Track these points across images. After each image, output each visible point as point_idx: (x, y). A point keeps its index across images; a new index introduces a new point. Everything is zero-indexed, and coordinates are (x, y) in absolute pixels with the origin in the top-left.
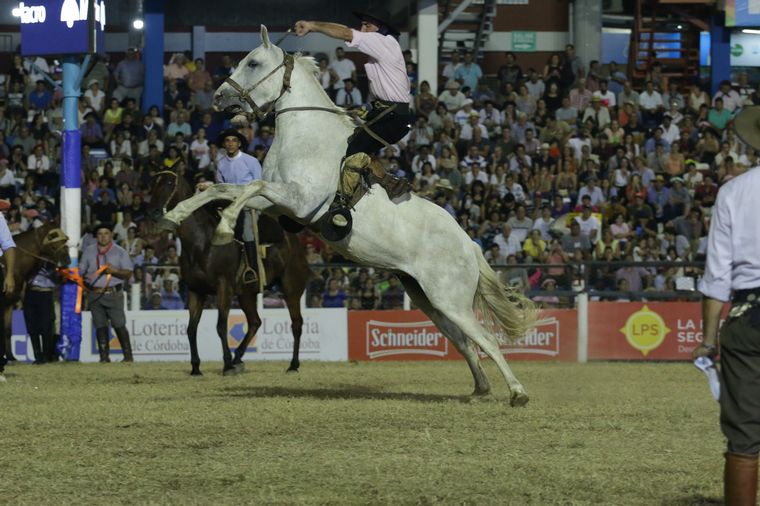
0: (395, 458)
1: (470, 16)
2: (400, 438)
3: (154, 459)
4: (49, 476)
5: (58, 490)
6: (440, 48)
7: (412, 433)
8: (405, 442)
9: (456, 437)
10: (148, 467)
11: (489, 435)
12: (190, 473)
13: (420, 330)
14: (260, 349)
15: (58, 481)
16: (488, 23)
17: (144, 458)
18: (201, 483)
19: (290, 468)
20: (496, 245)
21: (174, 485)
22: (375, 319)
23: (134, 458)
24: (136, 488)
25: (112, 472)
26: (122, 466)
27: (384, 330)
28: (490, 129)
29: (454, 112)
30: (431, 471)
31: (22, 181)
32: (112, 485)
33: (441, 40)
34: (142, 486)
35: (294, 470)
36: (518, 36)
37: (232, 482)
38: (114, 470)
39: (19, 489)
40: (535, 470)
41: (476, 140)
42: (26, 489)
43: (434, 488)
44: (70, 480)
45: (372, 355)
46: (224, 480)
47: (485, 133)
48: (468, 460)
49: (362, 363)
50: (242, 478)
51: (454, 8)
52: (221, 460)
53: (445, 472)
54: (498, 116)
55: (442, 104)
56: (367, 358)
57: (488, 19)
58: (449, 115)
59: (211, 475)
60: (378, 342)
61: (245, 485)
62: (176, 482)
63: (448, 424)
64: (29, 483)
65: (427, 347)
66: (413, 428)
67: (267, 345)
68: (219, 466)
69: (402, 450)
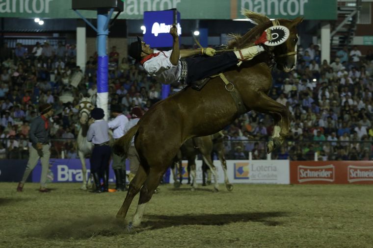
0: (307, 230)
1: (345, 30)
2: (310, 221)
3: (199, 230)
4: (153, 237)
5: (157, 244)
6: (331, 44)
7: (315, 218)
8: (312, 223)
9: (334, 221)
10: (197, 234)
11: (350, 220)
12: (215, 237)
13: (322, 170)
14: (250, 178)
15: (157, 239)
16: (353, 32)
17: (195, 230)
18: (220, 242)
19: (260, 235)
20: (356, 132)
21: (208, 242)
22: (303, 165)
23: (190, 229)
24: (191, 243)
25: (181, 236)
26: (185, 233)
27: (306, 170)
28: (354, 80)
29: (337, 72)
30: (322, 237)
31: (145, 103)
32: (181, 242)
33: (332, 40)
34: (194, 243)
35: (262, 236)
36: (366, 38)
37: (233, 241)
38: (182, 235)
39: (140, 243)
40: (369, 237)
41: (347, 84)
42: (143, 243)
43: (323, 245)
44: (162, 239)
45: (301, 181)
46: (230, 240)
47: (351, 82)
48: (339, 232)
49: (295, 185)
50: (238, 240)
51: (337, 26)
52: (229, 231)
53: (330, 237)
54: (358, 74)
55: (331, 68)
56: (298, 183)
57: (353, 31)
58: (334, 74)
59: (224, 238)
60: (303, 175)
61: (240, 243)
62: (209, 241)
63: (331, 215)
64: (144, 241)
65: (325, 178)
66: (315, 217)
67: (254, 176)
68: (228, 233)
69: (310, 227)
